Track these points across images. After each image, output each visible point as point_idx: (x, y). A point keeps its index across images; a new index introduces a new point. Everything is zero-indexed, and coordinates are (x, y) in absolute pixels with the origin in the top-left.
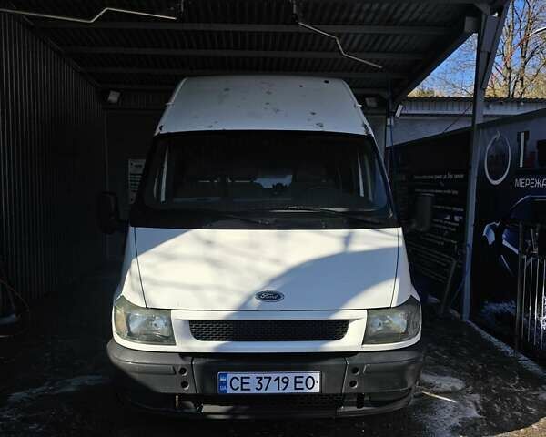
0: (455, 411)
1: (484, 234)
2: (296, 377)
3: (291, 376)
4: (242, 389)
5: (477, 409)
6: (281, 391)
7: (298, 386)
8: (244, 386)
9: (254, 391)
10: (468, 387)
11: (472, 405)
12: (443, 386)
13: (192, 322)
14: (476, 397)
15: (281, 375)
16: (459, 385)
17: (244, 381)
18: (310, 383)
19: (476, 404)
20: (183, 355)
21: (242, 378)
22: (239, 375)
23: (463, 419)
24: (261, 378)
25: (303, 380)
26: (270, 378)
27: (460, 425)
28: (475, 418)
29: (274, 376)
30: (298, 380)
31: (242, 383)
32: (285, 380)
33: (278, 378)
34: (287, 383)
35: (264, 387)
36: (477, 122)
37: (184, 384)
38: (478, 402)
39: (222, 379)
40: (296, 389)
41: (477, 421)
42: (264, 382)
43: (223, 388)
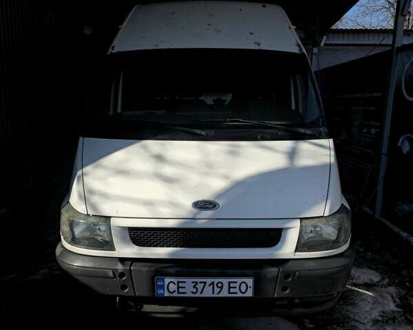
0: (374, 303)
2: (230, 283)
3: (225, 281)
4: (179, 293)
5: (395, 302)
6: (215, 295)
7: (232, 290)
8: (181, 290)
9: (189, 295)
10: (383, 279)
11: (390, 298)
12: (362, 279)
13: (131, 229)
14: (392, 289)
15: (216, 281)
16: (375, 277)
17: (181, 285)
18: (243, 288)
19: (392, 297)
20: (122, 260)
21: (178, 282)
22: (175, 280)
23: (383, 312)
24: (196, 283)
25: (237, 285)
26: (205, 283)
27: (380, 318)
28: (393, 312)
29: (209, 281)
30: (232, 285)
31: (179, 287)
32: (220, 285)
33: (213, 283)
34: (221, 288)
35: (199, 291)
37: (124, 287)
38: (394, 295)
39: (158, 283)
40: (230, 293)
41: (395, 314)
42: (200, 286)
43: (160, 292)
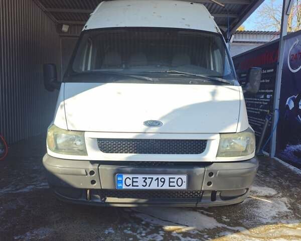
0: (272, 207)
1: (287, 104)
2: (170, 178)
3: (167, 177)
4: (133, 186)
5: (287, 206)
6: (160, 188)
7: (171, 184)
8: (135, 184)
9: (141, 187)
10: (279, 193)
11: (283, 204)
12: (263, 193)
13: (99, 140)
14: (285, 199)
15: (160, 177)
16: (273, 192)
17: (134, 180)
18: (180, 182)
19: (285, 203)
20: (93, 162)
21: (133, 178)
22: (131, 176)
23: (279, 212)
24: (146, 178)
25: (175, 180)
26: (152, 178)
27: (277, 216)
28: (286, 212)
29: (155, 177)
30: (171, 180)
31: (133, 182)
32: (163, 180)
33: (158, 179)
34: (164, 182)
35: (148, 185)
36: (283, 36)
37: (93, 182)
38: (287, 202)
39: (119, 179)
40: (170, 186)
41: (288, 214)
42: (148, 181)
43: (120, 185)
